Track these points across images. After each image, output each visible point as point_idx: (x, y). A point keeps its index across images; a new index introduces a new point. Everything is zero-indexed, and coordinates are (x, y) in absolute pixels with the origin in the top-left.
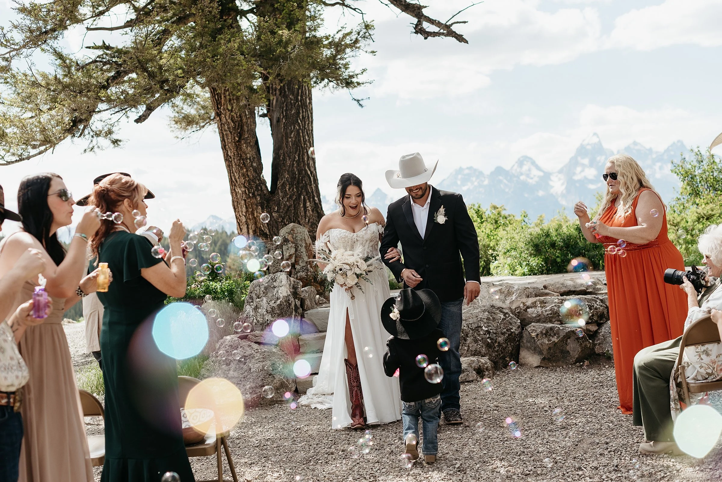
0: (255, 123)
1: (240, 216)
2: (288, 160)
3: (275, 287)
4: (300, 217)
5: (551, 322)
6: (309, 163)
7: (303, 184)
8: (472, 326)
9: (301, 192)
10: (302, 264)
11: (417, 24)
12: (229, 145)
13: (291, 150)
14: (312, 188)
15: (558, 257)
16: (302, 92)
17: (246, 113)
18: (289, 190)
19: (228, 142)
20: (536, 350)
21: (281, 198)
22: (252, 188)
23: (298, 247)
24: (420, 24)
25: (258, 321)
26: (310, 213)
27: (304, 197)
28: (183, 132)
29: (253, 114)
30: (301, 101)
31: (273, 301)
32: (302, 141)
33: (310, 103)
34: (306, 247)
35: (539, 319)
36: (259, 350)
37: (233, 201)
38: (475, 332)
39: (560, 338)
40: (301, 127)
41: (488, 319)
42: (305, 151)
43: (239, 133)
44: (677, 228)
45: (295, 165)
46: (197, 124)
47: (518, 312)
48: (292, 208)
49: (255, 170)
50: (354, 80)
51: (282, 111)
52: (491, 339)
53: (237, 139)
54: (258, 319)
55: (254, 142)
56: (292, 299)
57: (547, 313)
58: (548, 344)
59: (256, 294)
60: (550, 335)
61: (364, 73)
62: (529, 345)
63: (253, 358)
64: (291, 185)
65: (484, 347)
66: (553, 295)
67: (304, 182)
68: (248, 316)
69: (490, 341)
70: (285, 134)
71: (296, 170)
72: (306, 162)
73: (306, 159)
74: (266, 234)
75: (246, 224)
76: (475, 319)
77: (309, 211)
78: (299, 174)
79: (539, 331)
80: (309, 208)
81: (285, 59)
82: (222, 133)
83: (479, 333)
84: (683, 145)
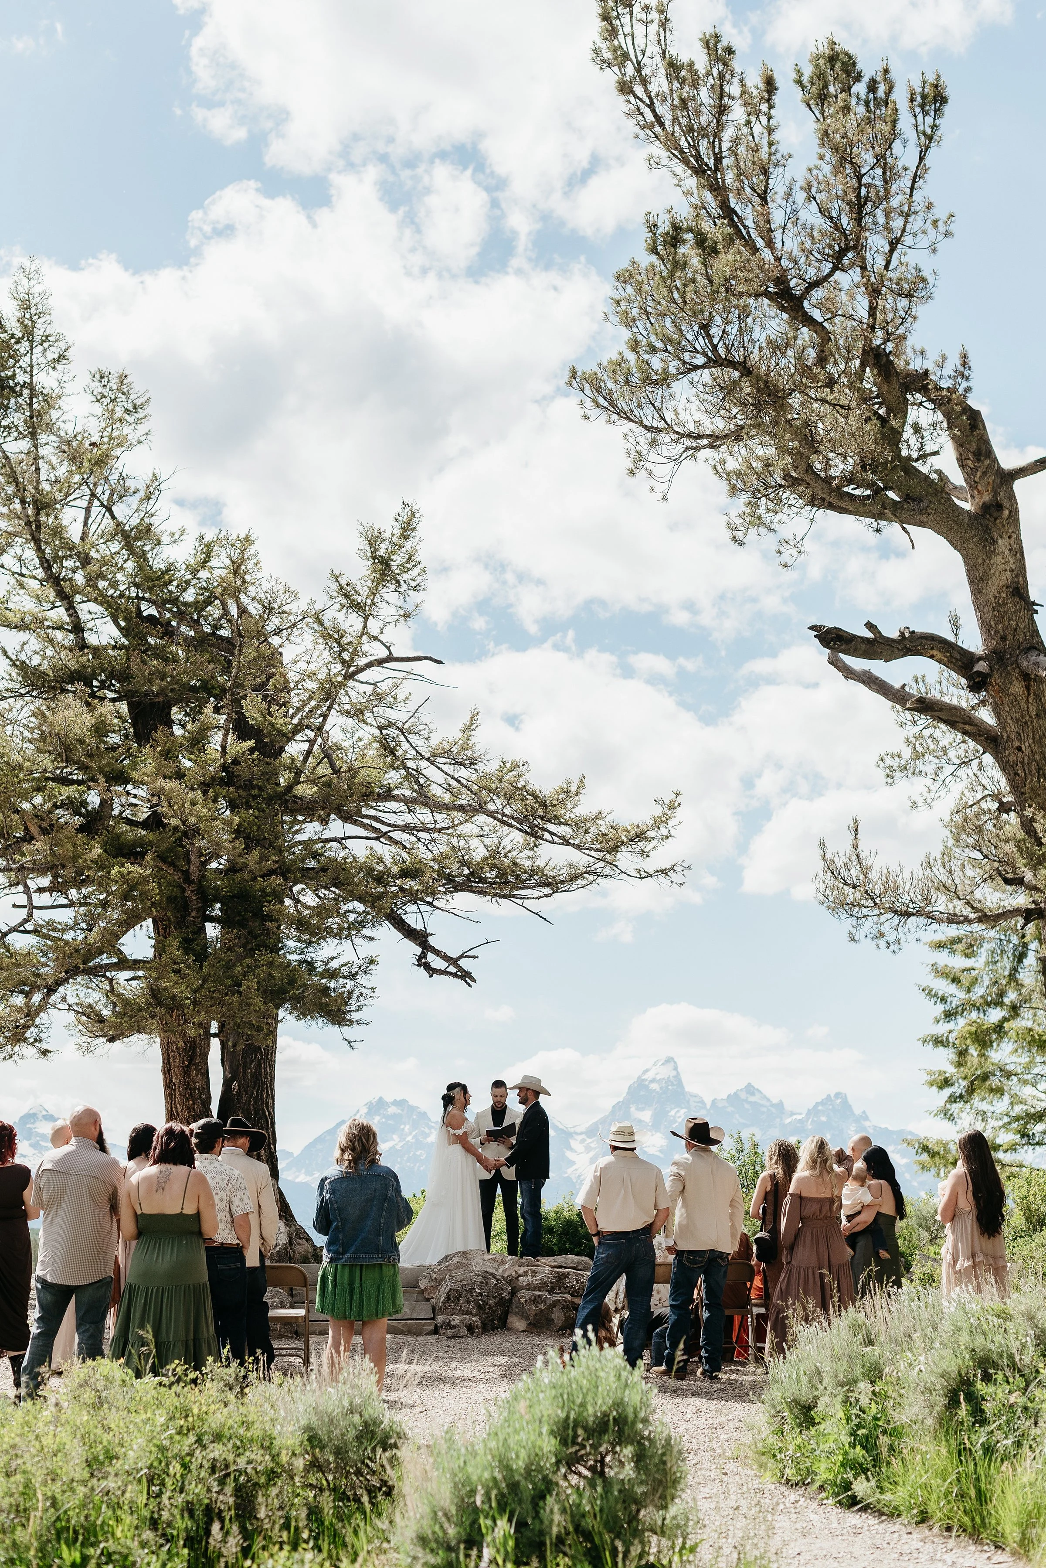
0: (209, 1046)
2: (243, 1096)
5: (539, 1290)
6: (269, 1102)
8: (465, 1288)
11: (421, 955)
12: (175, 1069)
13: (248, 1083)
17: (200, 1033)
19: (173, 1065)
20: (524, 1316)
24: (424, 956)
29: (207, 1035)
32: (263, 1074)
35: (529, 1287)
38: (468, 1292)
39: (547, 1304)
40: (264, 1057)
41: (482, 1282)
42: (266, 1086)
43: (190, 1056)
45: (252, 1102)
47: (510, 1280)
52: (483, 1301)
53: (186, 1063)
57: (537, 1282)
58: (535, 1310)
60: (537, 1302)
62: (517, 1310)
65: (475, 1308)
66: (544, 1267)
69: (481, 1303)
71: (251, 1108)
72: (265, 1100)
73: (265, 1097)
76: (470, 1281)
78: (255, 1114)
79: (527, 1298)
83: (472, 1293)
84: (846, 1106)
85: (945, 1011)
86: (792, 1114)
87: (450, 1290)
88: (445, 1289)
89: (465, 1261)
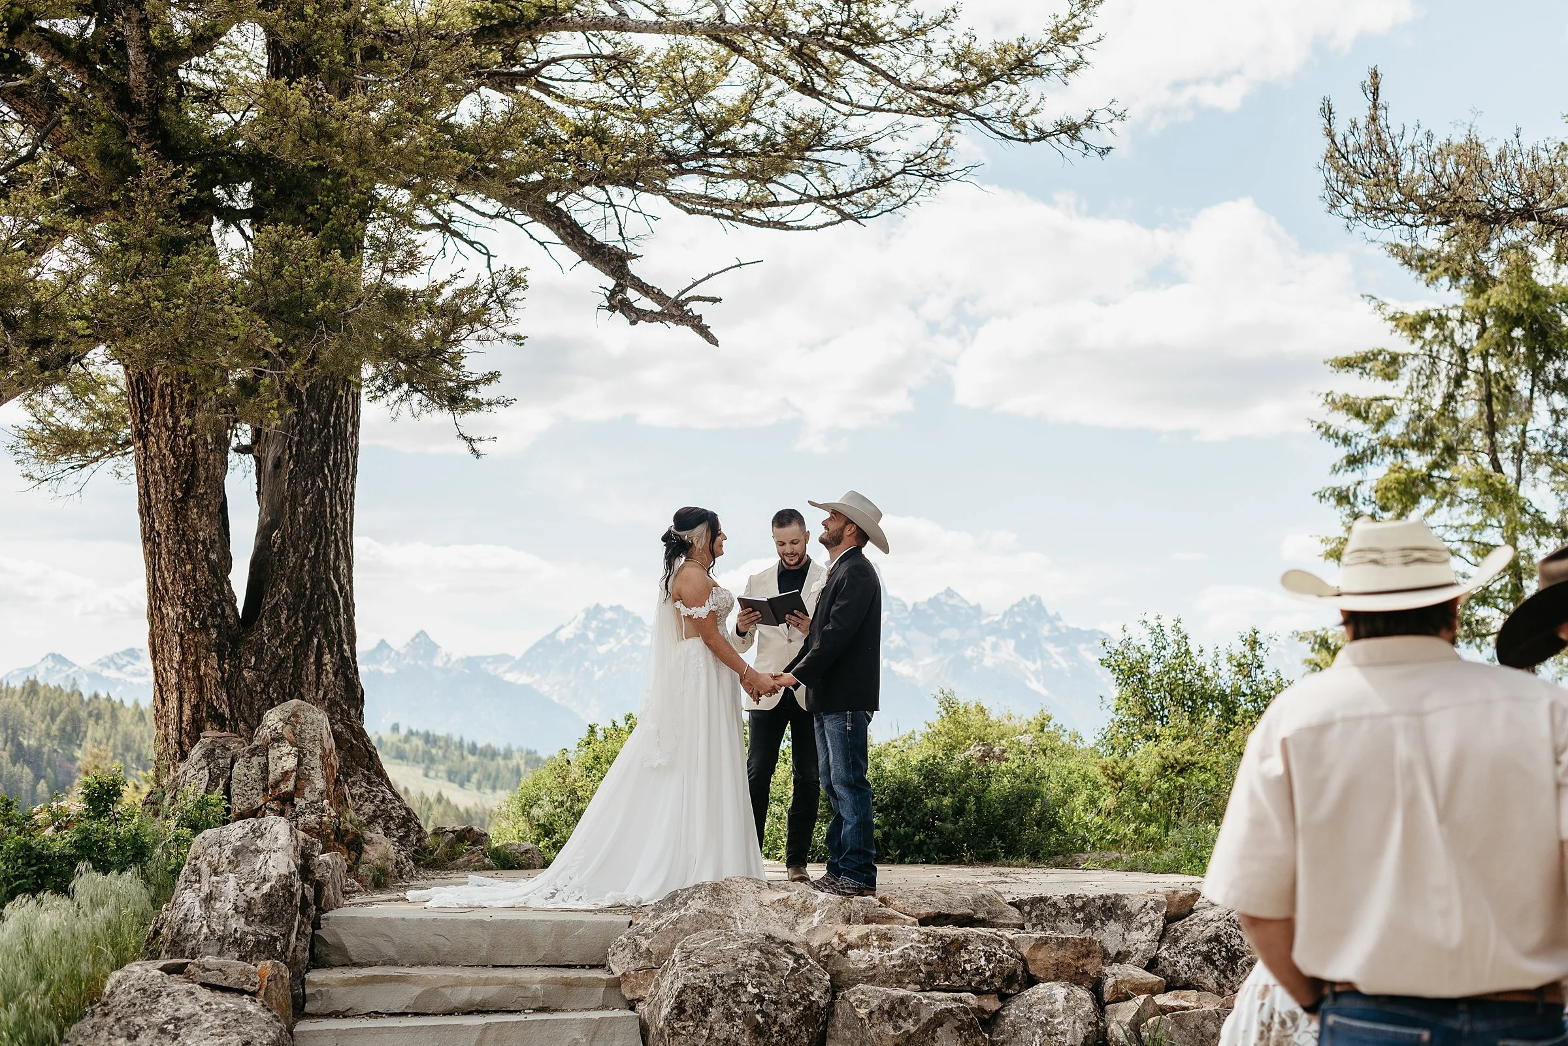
0: (225, 463)
1: (164, 669)
2: (291, 555)
3: (258, 851)
4: (307, 686)
5: (900, 983)
6: (339, 567)
7: (320, 611)
8: (722, 983)
9: (313, 628)
10: (310, 797)
11: (613, 289)
12: (160, 506)
13: (300, 532)
14: (339, 622)
16: (339, 408)
17: (206, 439)
18: (287, 622)
19: (157, 499)
21: (265, 639)
22: (200, 608)
23: (304, 755)
24: (621, 291)
25: (212, 932)
26: (328, 678)
27: (319, 642)
28: (45, 467)
29: (222, 443)
30: (334, 427)
31: (253, 886)
32: (328, 516)
33: (355, 434)
34: (322, 757)
35: (874, 976)
36: (214, 1007)
37: (152, 635)
38: (729, 995)
39: (921, 1024)
40: (329, 485)
41: (760, 967)
42: (333, 538)
43: (186, 482)
44: (1120, 784)
45: (307, 567)
46: (83, 451)
47: (827, 956)
48: (290, 664)
49: (213, 569)
50: (470, 394)
51: (289, 444)
52: (765, 1015)
53: (180, 494)
54: (214, 925)
55: (218, 505)
56: (298, 884)
57: (892, 963)
58: (893, 1036)
59: (210, 864)
60: (899, 1016)
61: (492, 381)
62: (848, 1034)
63: (196, 1025)
64: (293, 611)
65: (747, 1033)
66: (905, 922)
67: (322, 608)
68: (189, 917)
69: (761, 1020)
70: (291, 495)
71: (306, 577)
72: (331, 564)
73: (332, 557)
74: (222, 715)
75: (178, 689)
76: (731, 965)
77: (328, 672)
78: (313, 587)
79: (875, 1003)
80: (328, 668)
81: (333, 326)
82: (145, 477)
83: (738, 999)
84: (1040, 606)
85: (1348, 457)
86: (988, 616)
87: (685, 985)
88: (672, 983)
89: (718, 910)
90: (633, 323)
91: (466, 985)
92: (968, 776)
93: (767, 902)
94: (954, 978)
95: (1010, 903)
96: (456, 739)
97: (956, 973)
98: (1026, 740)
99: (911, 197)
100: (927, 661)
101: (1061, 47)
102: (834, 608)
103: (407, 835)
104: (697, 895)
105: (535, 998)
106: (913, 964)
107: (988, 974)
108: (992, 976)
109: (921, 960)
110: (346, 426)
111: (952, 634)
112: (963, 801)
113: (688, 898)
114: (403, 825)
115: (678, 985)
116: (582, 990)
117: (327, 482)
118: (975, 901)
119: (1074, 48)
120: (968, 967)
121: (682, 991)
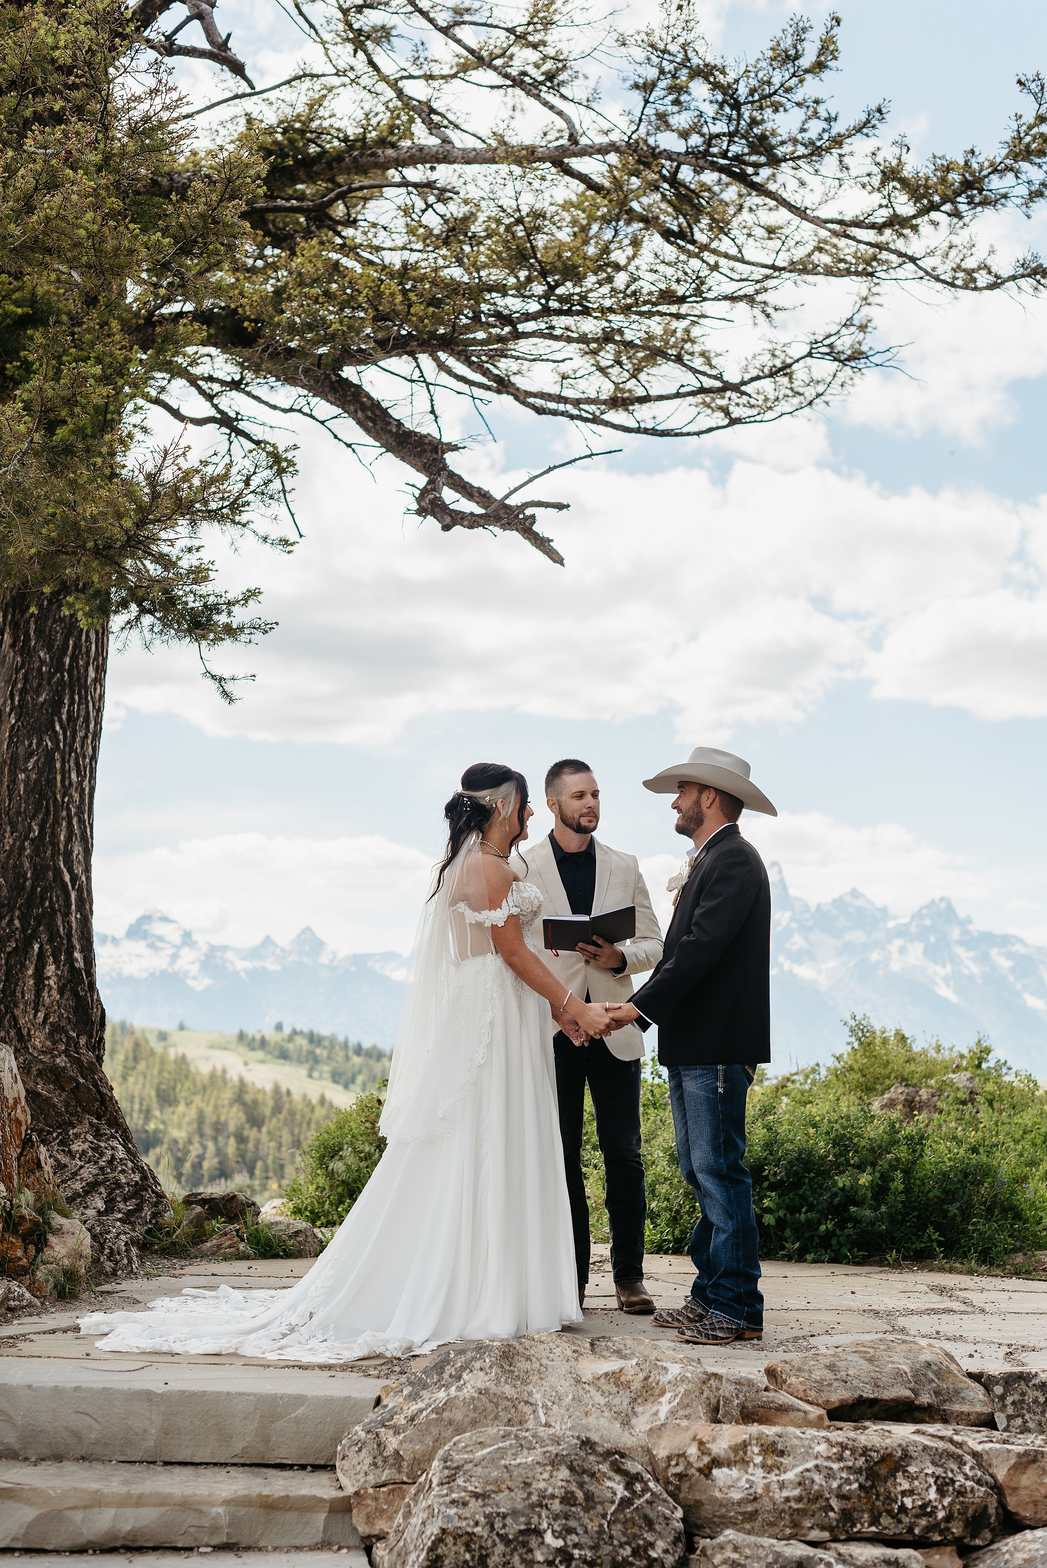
2: (7, 835)
4: (22, 1007)
5: (797, 1531)
6: (72, 851)
7: (44, 908)
8: (504, 1526)
9: (34, 930)
11: (425, 487)
13: (20, 806)
14: (69, 923)
15: (768, 1210)
16: (77, 646)
24: (435, 490)
26: (51, 996)
27: (40, 948)
30: (70, 670)
32: (59, 784)
33: (99, 680)
35: (754, 1515)
38: (515, 1549)
40: (61, 745)
41: (568, 1499)
42: (64, 813)
45: (28, 851)
47: (680, 1476)
50: (222, 619)
51: (12, 692)
57: (785, 1493)
61: (250, 602)
66: (806, 1418)
67: (47, 904)
70: (11, 759)
71: (27, 864)
72: (62, 846)
73: (62, 838)
76: (521, 1494)
77: (51, 988)
78: (36, 877)
80: (52, 982)
83: (530, 1556)
84: (950, 909)
86: (896, 918)
87: (444, 1531)
88: (423, 1523)
89: (508, 1390)
90: (446, 528)
91: (108, 1505)
92: (894, 1142)
93: (587, 1376)
94: (885, 1520)
95: (970, 1375)
96: (341, 1039)
97: (890, 1512)
98: (961, 1079)
99: (819, 395)
100: (831, 964)
101: (1024, 166)
102: (698, 912)
103: (139, 1209)
104: (477, 1365)
105: (214, 1529)
106: (819, 1496)
107: (941, 1515)
108: (948, 1518)
109: (831, 1491)
110: (86, 671)
111: (857, 936)
112: (886, 1178)
113: (463, 1368)
114: (134, 1195)
115: (433, 1529)
116: (291, 1516)
117: (58, 741)
118: (916, 1373)
119: (1040, 167)
120: (908, 1502)
121: (439, 1541)
